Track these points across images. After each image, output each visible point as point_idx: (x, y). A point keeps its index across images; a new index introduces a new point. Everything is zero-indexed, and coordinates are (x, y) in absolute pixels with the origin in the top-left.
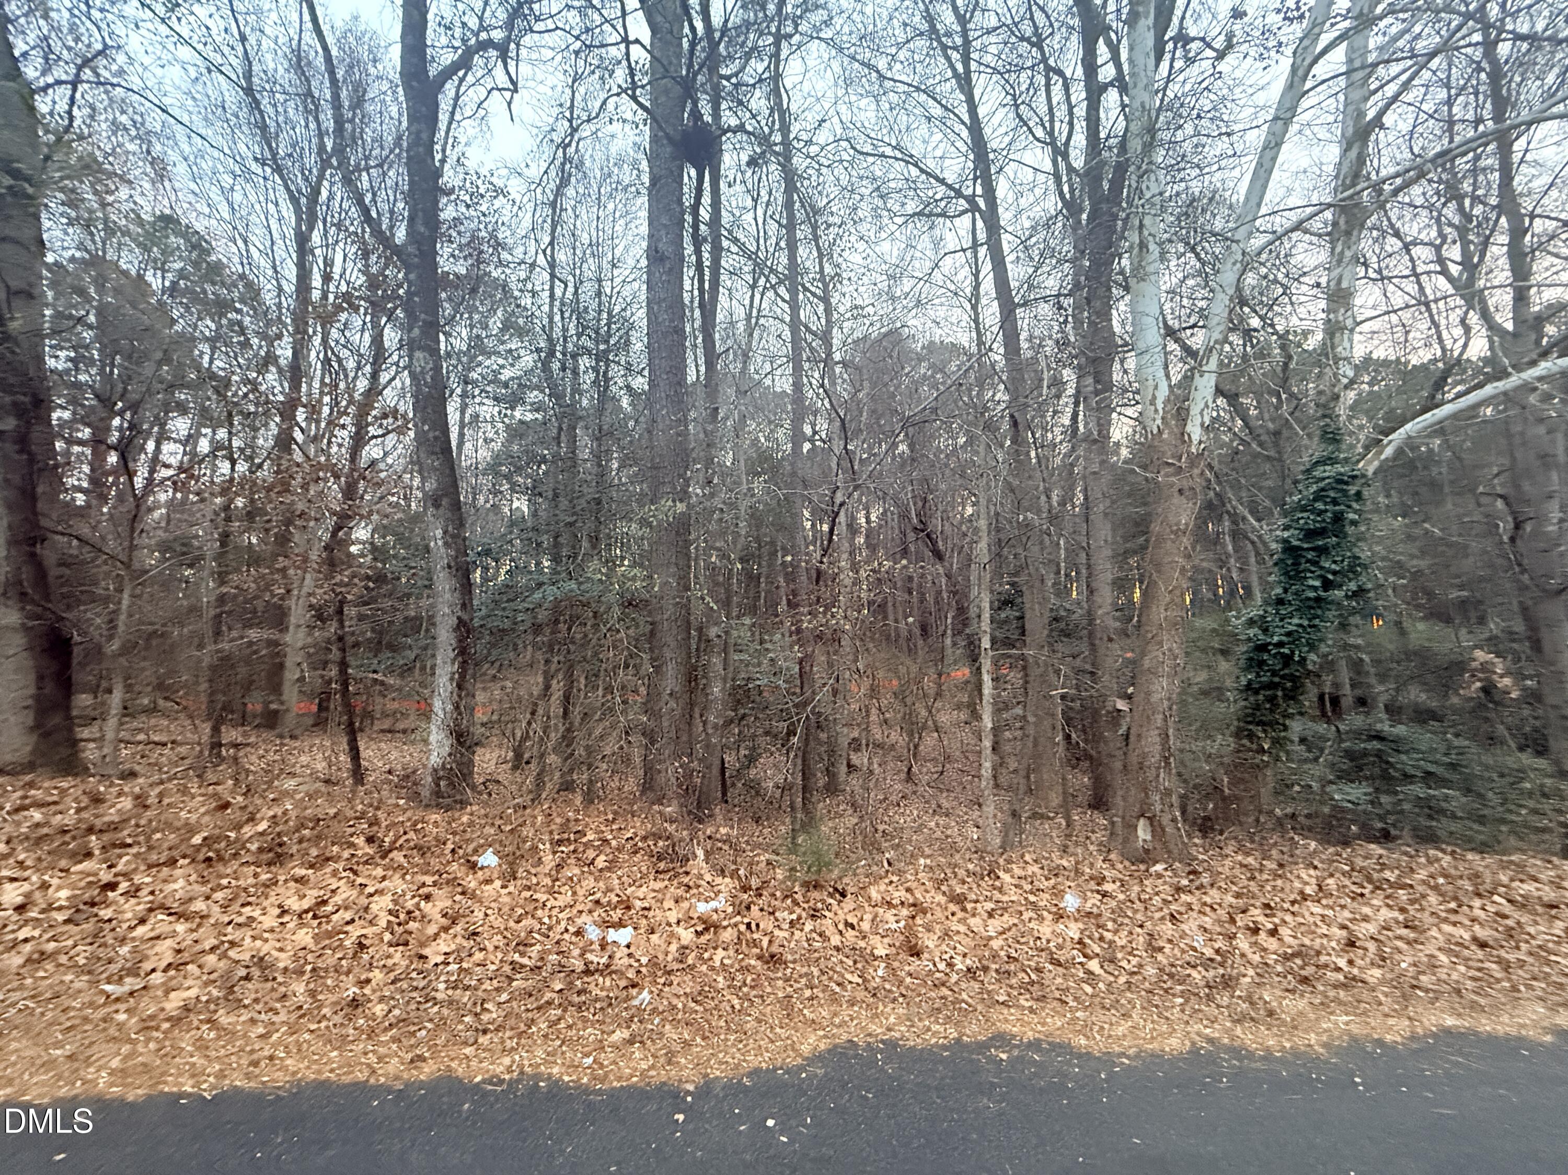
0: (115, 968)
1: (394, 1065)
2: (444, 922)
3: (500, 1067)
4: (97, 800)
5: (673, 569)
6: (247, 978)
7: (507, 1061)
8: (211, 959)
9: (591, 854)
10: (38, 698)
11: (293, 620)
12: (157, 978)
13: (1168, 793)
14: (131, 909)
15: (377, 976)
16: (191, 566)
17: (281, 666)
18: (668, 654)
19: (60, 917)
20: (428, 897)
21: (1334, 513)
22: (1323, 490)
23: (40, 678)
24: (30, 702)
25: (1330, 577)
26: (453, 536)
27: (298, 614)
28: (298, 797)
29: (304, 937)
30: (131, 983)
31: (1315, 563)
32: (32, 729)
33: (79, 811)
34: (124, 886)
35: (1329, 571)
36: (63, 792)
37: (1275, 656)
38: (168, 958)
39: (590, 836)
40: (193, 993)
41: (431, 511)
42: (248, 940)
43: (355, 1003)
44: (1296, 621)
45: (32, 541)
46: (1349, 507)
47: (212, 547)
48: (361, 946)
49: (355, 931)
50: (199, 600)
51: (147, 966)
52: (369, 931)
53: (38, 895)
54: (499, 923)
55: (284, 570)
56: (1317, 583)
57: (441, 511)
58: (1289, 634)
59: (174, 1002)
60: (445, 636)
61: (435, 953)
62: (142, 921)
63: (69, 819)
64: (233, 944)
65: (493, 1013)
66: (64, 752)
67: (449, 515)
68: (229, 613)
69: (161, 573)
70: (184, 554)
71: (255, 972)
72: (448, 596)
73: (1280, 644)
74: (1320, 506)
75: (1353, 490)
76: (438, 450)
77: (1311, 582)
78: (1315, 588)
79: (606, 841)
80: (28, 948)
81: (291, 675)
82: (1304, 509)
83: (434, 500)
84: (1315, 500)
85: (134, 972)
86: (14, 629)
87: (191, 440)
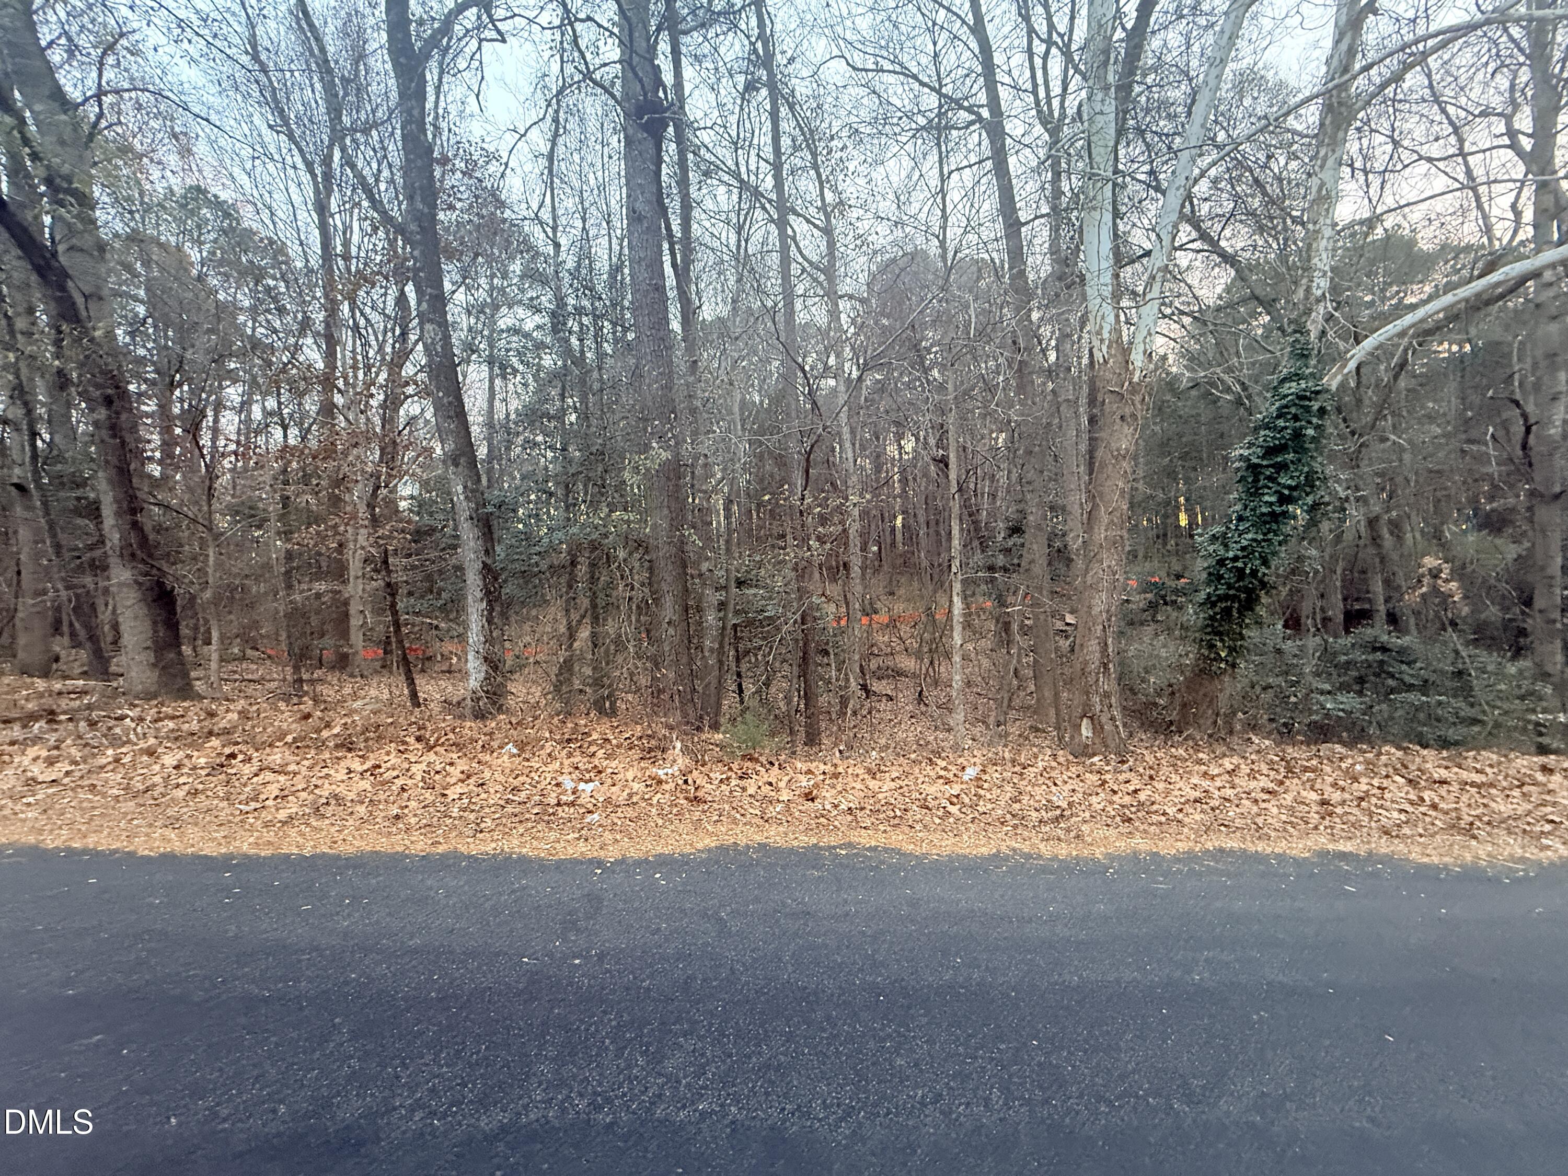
0: (242, 797)
1: (421, 845)
2: (462, 776)
3: (490, 848)
4: (212, 715)
5: (666, 511)
6: (327, 804)
7: (494, 845)
8: (304, 795)
9: (593, 749)
10: (155, 642)
11: (352, 573)
12: (270, 803)
13: (1107, 695)
14: (247, 770)
15: (413, 804)
16: (259, 527)
17: (347, 615)
18: (665, 587)
19: (203, 773)
20: (451, 764)
21: (1295, 429)
22: (1286, 406)
23: (155, 623)
24: (149, 643)
25: (1286, 492)
26: (472, 491)
27: (355, 566)
28: (365, 713)
29: (366, 784)
30: (253, 805)
31: (1270, 478)
32: (154, 665)
33: (199, 721)
34: (240, 757)
35: (1285, 487)
36: (187, 709)
37: (1230, 570)
38: (276, 792)
39: (595, 736)
40: (294, 810)
41: (452, 469)
42: (326, 786)
43: (397, 817)
44: (1250, 536)
45: (133, 511)
46: (1310, 422)
47: (274, 508)
48: (403, 790)
49: (399, 782)
50: (270, 558)
51: (263, 797)
52: (410, 782)
53: (186, 761)
54: (502, 779)
55: (336, 526)
56: (1273, 499)
57: (460, 469)
58: (1243, 549)
59: (282, 815)
60: (474, 580)
61: (452, 793)
62: (256, 775)
63: (195, 726)
64: (316, 786)
65: (488, 823)
66: (180, 682)
67: (466, 472)
68: (298, 568)
69: (234, 534)
70: (253, 516)
71: (333, 802)
72: (472, 544)
73: (1235, 559)
74: (1281, 423)
75: (1315, 406)
76: (452, 413)
77: (1267, 498)
78: (1271, 504)
79: (607, 740)
80: (187, 787)
81: (355, 622)
82: (1267, 427)
83: (453, 459)
84: (1279, 417)
85: (255, 799)
86: (128, 585)
87: (245, 406)
